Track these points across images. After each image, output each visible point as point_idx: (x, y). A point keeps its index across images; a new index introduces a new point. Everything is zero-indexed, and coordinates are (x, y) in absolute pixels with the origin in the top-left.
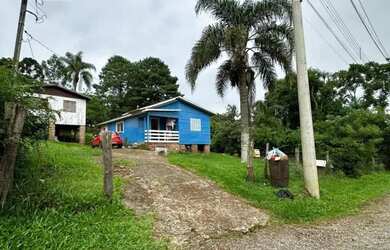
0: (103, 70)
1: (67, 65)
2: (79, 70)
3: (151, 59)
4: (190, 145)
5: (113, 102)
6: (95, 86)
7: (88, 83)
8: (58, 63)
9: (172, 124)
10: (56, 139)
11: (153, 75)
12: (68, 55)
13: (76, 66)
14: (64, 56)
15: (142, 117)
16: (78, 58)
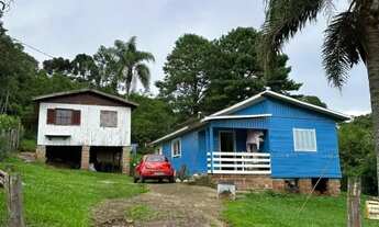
0: (169, 59)
1: (117, 58)
2: (132, 64)
3: (239, 29)
4: (296, 180)
5: (182, 106)
6: (158, 84)
7: (145, 80)
8: (108, 57)
9: (257, 140)
10: (92, 167)
11: (243, 56)
12: (118, 44)
13: (129, 57)
14: (113, 46)
15: (202, 131)
16: (131, 46)
